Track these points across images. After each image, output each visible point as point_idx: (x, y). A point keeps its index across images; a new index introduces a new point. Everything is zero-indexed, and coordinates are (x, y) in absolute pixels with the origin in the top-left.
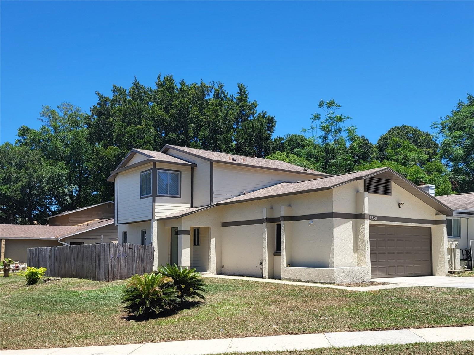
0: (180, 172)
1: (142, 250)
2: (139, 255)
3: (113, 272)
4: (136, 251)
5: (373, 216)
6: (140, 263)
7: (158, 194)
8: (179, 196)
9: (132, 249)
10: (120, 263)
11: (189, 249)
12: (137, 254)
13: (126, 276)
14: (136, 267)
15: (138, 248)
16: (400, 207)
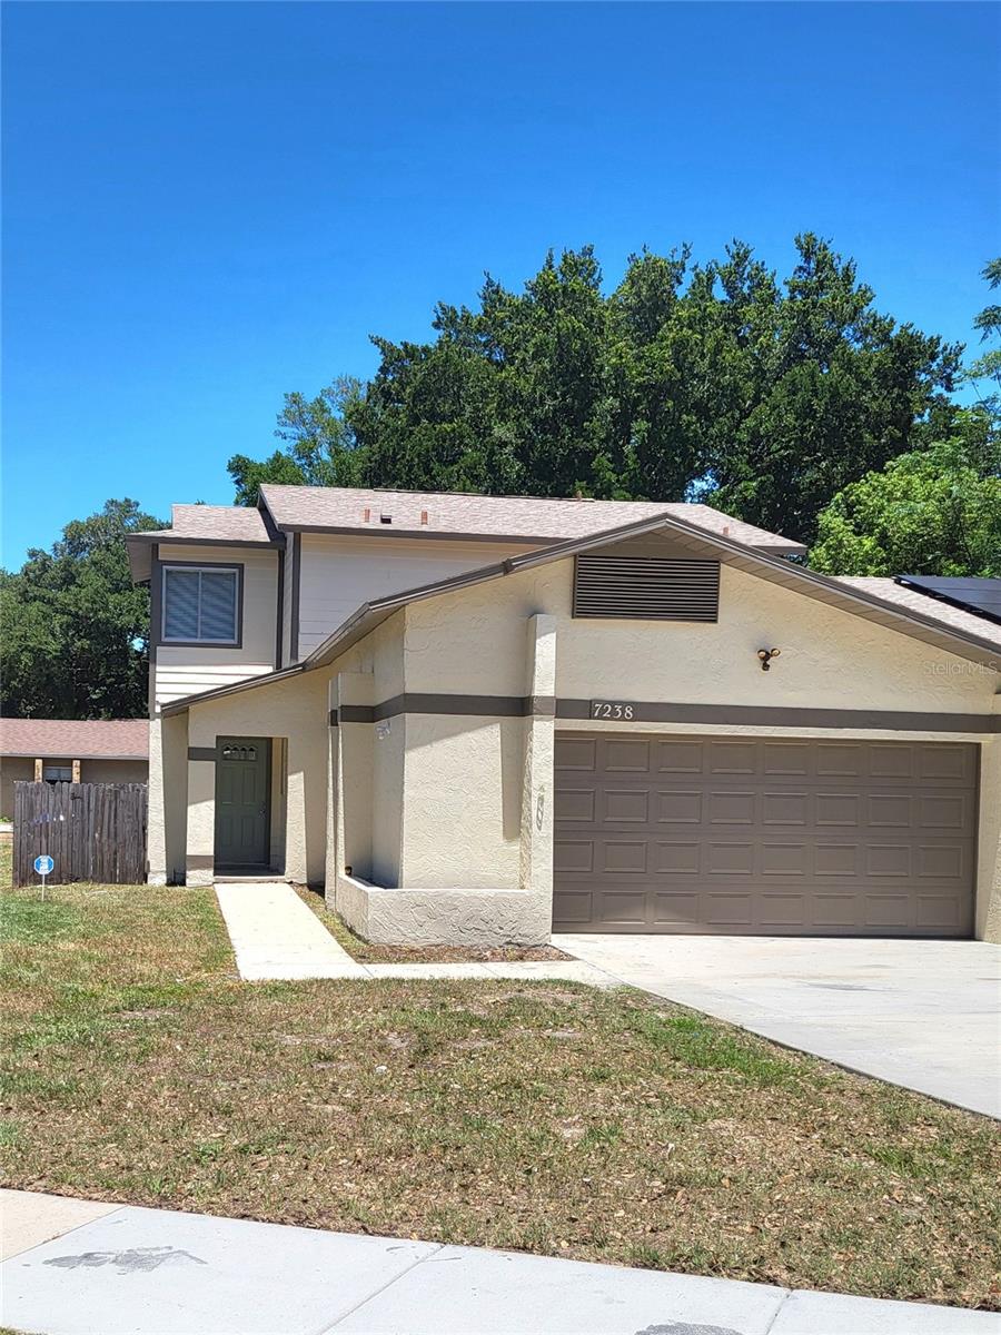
0: (241, 567)
1: (110, 802)
2: (100, 815)
3: (24, 861)
4: (92, 806)
5: (613, 703)
6: (105, 838)
7: (165, 640)
8: (235, 642)
9: (82, 799)
10: (47, 837)
11: (212, 804)
12: (96, 815)
13: (64, 875)
14: (94, 850)
15: (97, 794)
16: (766, 667)
